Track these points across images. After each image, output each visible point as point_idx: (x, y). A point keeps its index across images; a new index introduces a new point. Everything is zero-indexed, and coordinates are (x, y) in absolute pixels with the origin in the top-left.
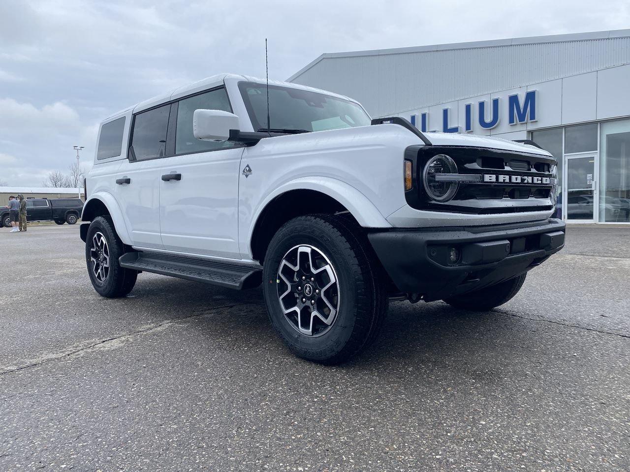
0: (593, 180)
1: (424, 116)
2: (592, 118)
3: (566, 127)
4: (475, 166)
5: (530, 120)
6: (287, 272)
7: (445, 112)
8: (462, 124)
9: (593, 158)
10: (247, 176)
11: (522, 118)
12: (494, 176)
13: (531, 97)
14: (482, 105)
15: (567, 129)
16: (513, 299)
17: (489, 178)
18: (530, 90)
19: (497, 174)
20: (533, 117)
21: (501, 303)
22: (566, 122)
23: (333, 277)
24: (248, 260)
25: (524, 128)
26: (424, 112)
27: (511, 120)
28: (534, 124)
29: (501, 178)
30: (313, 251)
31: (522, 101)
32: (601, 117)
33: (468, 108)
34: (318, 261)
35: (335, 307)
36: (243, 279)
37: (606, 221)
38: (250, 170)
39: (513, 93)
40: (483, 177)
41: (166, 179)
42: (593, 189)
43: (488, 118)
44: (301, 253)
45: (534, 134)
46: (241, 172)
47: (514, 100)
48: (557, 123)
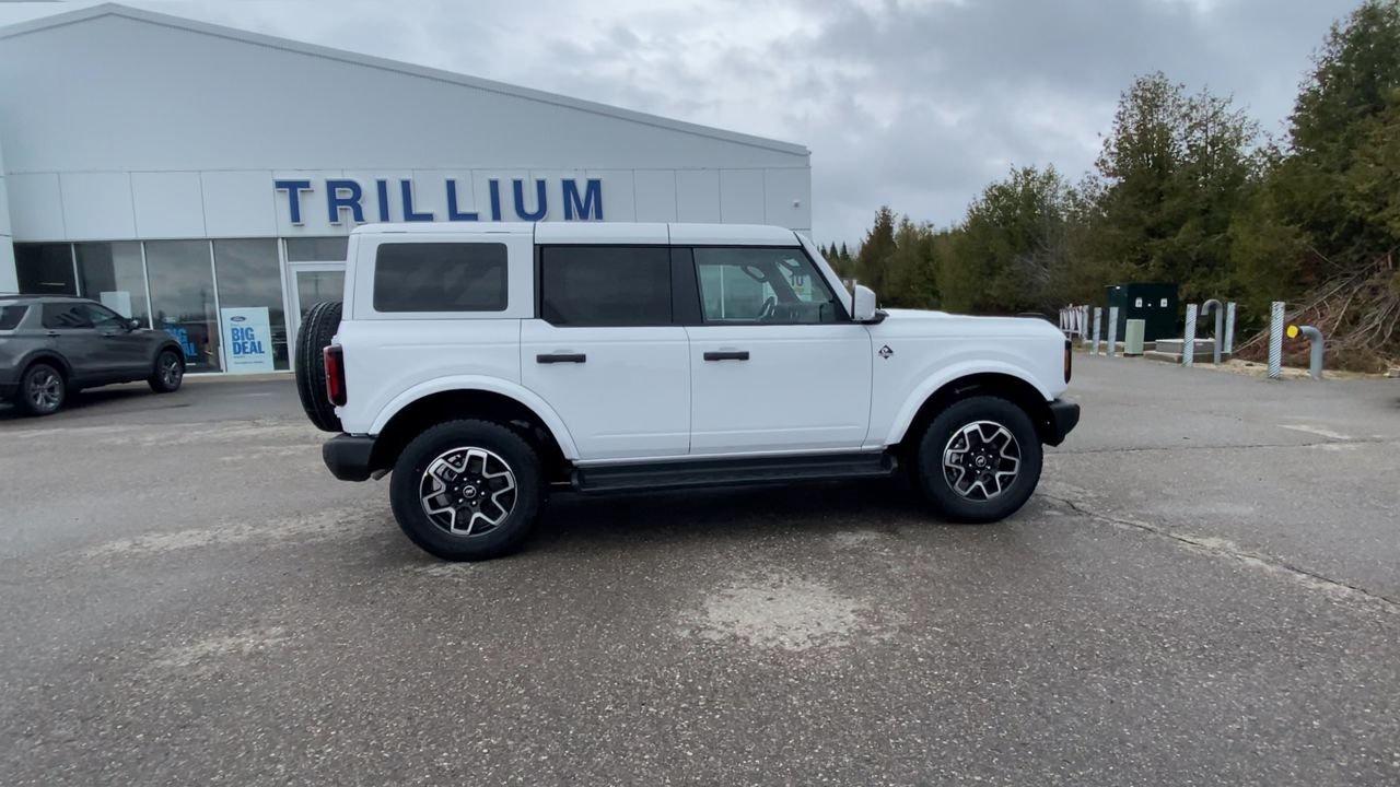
1: (406, 185)
5: (596, 218)
7: (451, 185)
8: (484, 208)
10: (886, 357)
11: (583, 213)
13: (594, 186)
14: (517, 184)
18: (594, 177)
20: (599, 214)
24: (878, 444)
26: (405, 178)
27: (567, 213)
31: (582, 190)
33: (494, 185)
38: (890, 351)
39: (569, 177)
41: (714, 356)
43: (531, 206)
46: (876, 352)
47: (569, 186)
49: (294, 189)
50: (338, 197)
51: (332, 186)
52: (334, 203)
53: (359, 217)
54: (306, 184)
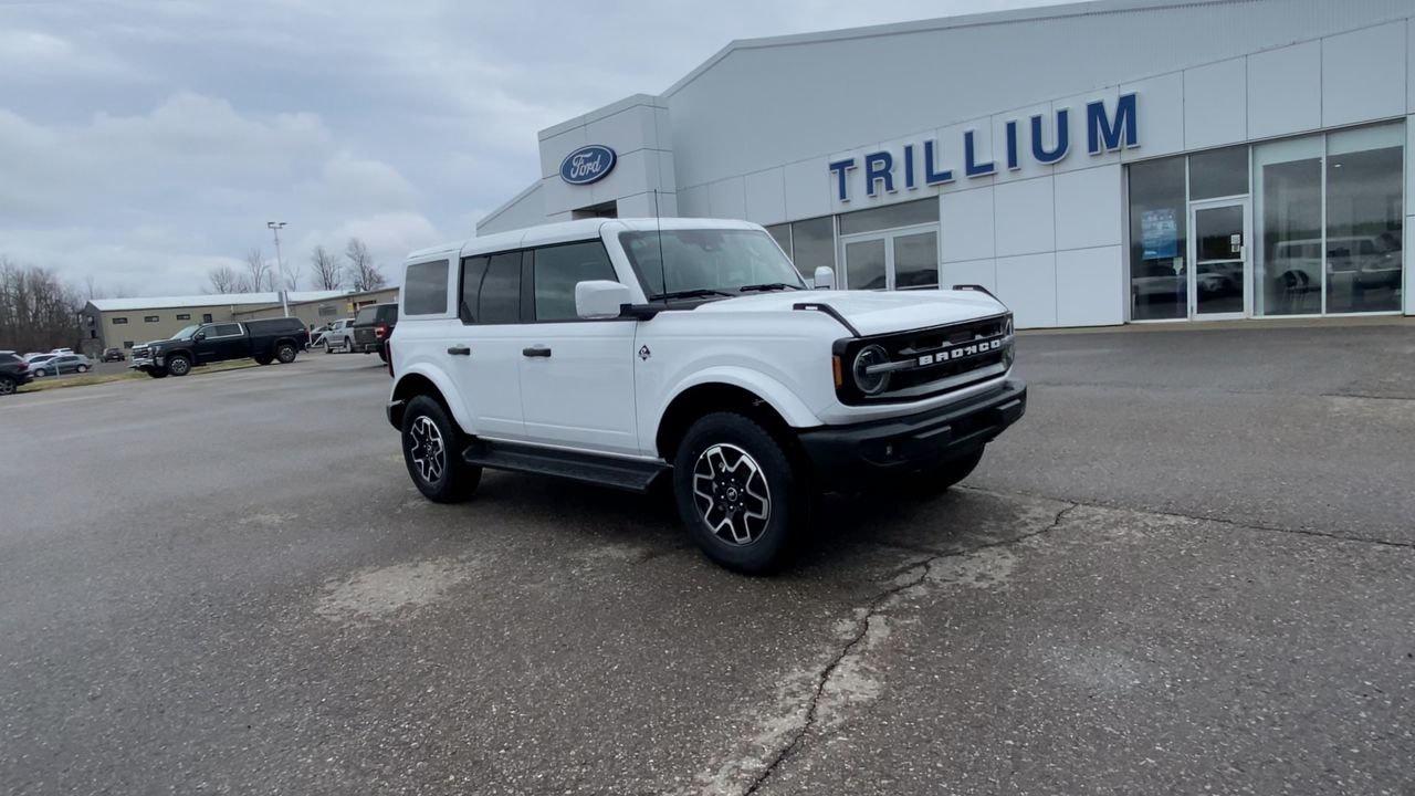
0: (1242, 244)
1: (929, 146)
2: (1239, 138)
3: (1190, 154)
4: (909, 351)
5: (1128, 144)
6: (704, 485)
7: (969, 137)
9: (1240, 208)
10: (644, 359)
11: (1112, 141)
12: (930, 357)
13: (1128, 104)
14: (1036, 122)
15: (1193, 158)
16: (967, 478)
17: (925, 360)
18: (1126, 92)
19: (934, 354)
20: (1132, 138)
21: (954, 483)
22: (1191, 147)
23: (753, 466)
24: (652, 456)
25: (1115, 158)
26: (928, 139)
27: (1093, 147)
28: (1135, 151)
29: (939, 357)
30: (722, 448)
31: (1111, 112)
32: (1255, 136)
33: (1011, 128)
34: (732, 456)
35: (765, 496)
36: (649, 481)
37: (1266, 314)
38: (648, 352)
39: (1094, 99)
40: (918, 361)
41: (529, 353)
42: (1243, 259)
44: (711, 457)
45: (1132, 168)
46: (637, 353)
47: (1096, 111)
48: (1178, 149)
49: (841, 168)
50: (874, 170)
51: (870, 159)
52: (871, 175)
53: (889, 186)
54: (850, 162)
